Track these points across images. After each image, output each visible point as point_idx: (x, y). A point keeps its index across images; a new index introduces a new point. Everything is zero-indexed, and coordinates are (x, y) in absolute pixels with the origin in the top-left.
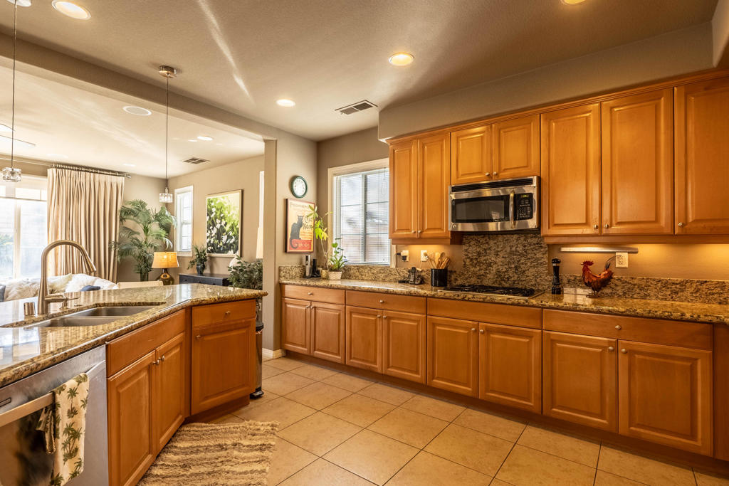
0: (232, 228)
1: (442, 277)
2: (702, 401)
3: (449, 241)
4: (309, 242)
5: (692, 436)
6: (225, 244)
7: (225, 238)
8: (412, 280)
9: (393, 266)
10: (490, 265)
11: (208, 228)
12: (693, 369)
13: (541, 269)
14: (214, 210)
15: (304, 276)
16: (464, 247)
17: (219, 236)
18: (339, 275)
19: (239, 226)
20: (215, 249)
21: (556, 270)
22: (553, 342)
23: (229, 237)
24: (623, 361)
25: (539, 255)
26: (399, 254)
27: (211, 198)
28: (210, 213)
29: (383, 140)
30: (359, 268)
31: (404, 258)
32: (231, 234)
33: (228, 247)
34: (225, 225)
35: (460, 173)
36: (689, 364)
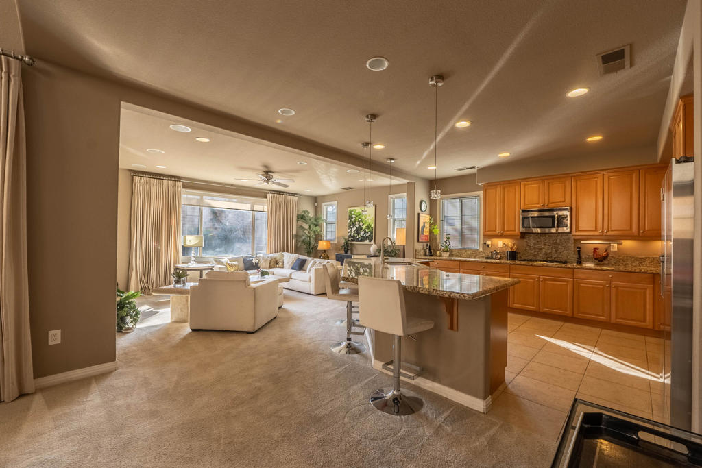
0: (368, 227)
1: (513, 255)
2: (649, 307)
3: (519, 237)
4: (427, 236)
5: (644, 321)
6: (363, 236)
7: (362, 233)
8: (494, 257)
9: (481, 250)
10: (541, 249)
11: (350, 227)
12: (645, 293)
13: (570, 252)
14: (354, 216)
15: (425, 255)
16: (525, 240)
17: (358, 231)
18: (448, 254)
19: (373, 226)
20: (354, 239)
21: (579, 252)
22: (579, 284)
23: (366, 232)
24: (613, 291)
25: (570, 245)
26: (485, 243)
27: (352, 209)
28: (351, 217)
29: (480, 184)
30: (458, 250)
31: (488, 245)
32: (367, 230)
33: (364, 238)
34: (363, 225)
35: (526, 202)
36: (643, 291)
